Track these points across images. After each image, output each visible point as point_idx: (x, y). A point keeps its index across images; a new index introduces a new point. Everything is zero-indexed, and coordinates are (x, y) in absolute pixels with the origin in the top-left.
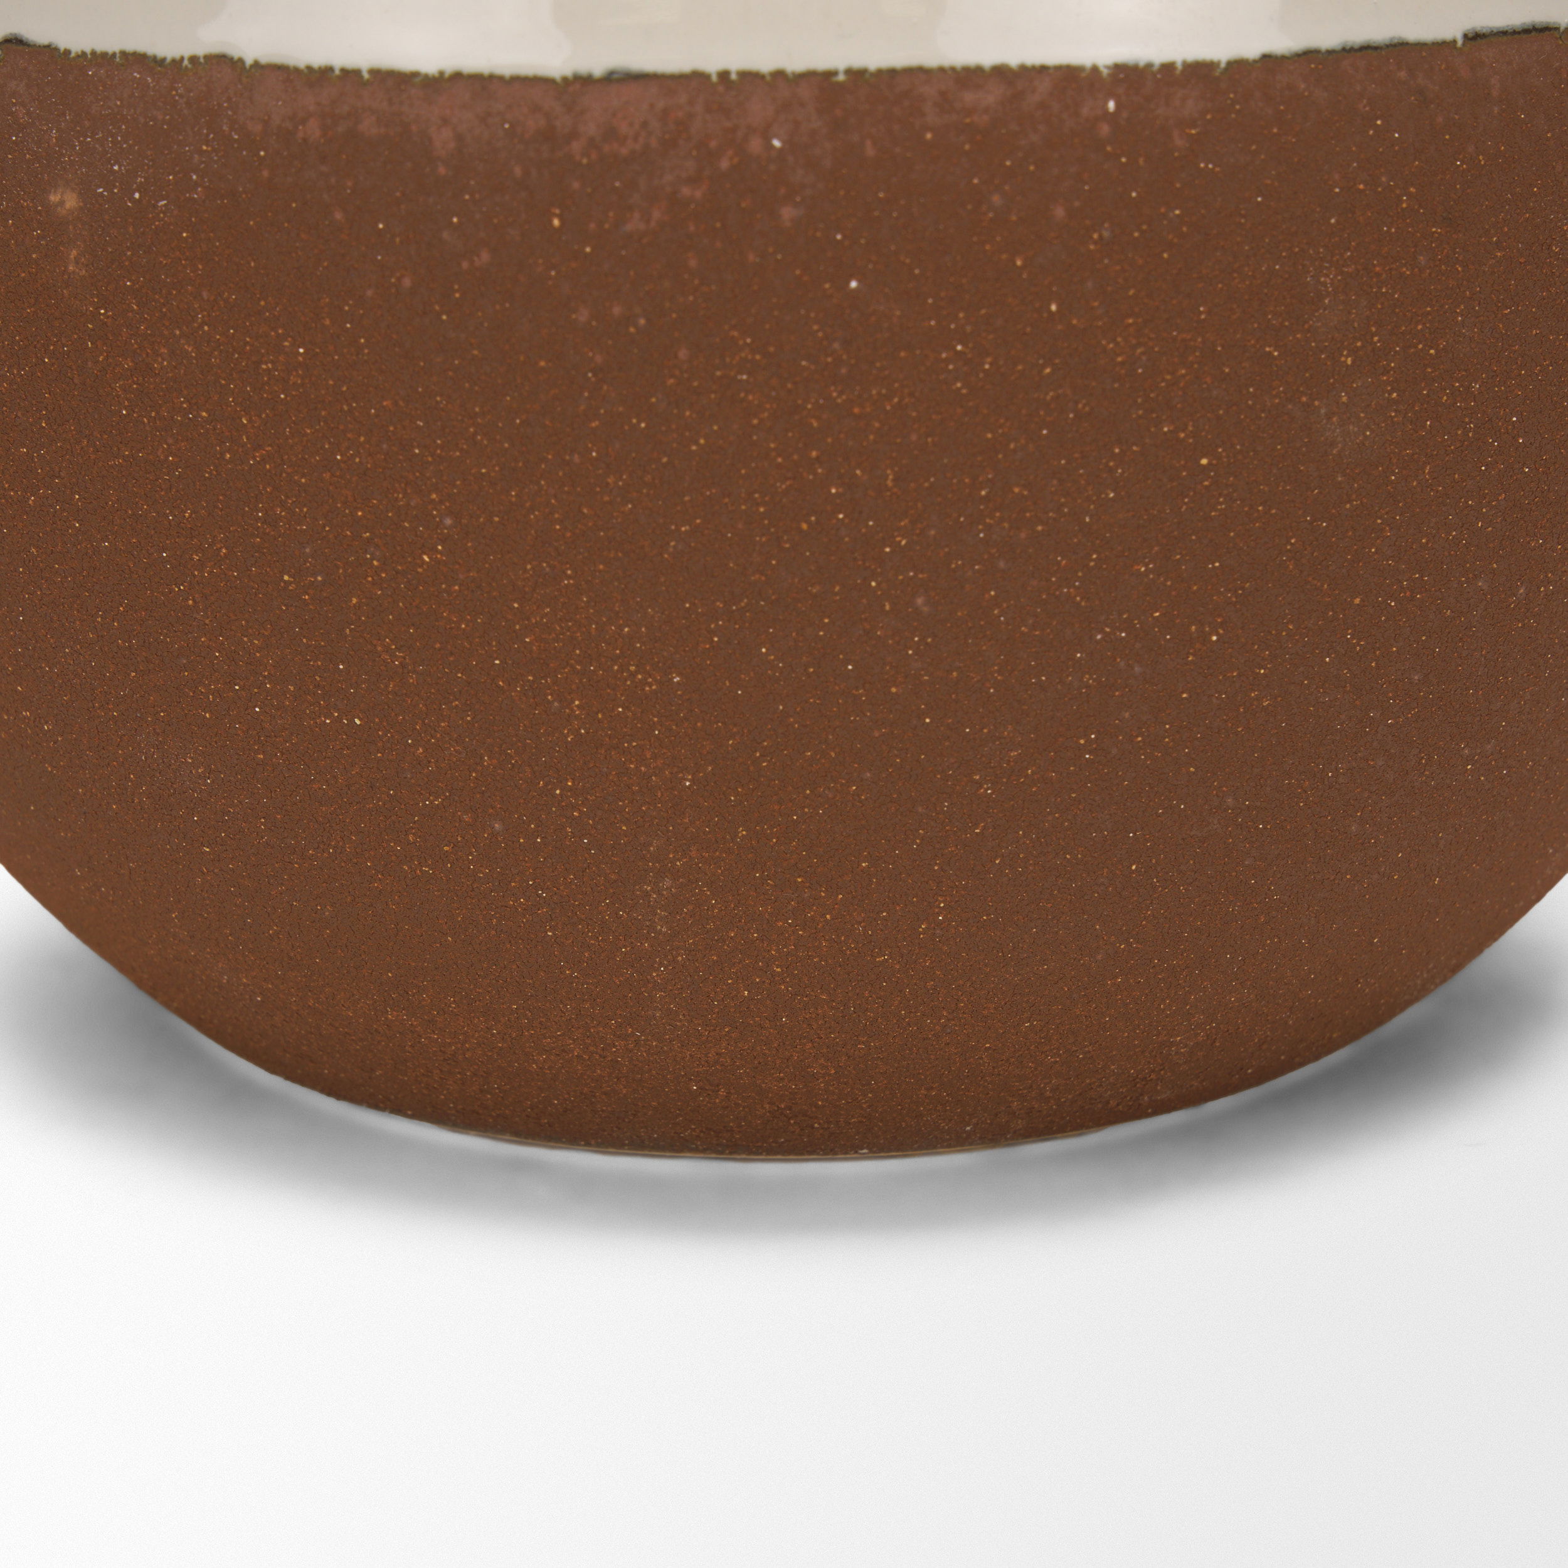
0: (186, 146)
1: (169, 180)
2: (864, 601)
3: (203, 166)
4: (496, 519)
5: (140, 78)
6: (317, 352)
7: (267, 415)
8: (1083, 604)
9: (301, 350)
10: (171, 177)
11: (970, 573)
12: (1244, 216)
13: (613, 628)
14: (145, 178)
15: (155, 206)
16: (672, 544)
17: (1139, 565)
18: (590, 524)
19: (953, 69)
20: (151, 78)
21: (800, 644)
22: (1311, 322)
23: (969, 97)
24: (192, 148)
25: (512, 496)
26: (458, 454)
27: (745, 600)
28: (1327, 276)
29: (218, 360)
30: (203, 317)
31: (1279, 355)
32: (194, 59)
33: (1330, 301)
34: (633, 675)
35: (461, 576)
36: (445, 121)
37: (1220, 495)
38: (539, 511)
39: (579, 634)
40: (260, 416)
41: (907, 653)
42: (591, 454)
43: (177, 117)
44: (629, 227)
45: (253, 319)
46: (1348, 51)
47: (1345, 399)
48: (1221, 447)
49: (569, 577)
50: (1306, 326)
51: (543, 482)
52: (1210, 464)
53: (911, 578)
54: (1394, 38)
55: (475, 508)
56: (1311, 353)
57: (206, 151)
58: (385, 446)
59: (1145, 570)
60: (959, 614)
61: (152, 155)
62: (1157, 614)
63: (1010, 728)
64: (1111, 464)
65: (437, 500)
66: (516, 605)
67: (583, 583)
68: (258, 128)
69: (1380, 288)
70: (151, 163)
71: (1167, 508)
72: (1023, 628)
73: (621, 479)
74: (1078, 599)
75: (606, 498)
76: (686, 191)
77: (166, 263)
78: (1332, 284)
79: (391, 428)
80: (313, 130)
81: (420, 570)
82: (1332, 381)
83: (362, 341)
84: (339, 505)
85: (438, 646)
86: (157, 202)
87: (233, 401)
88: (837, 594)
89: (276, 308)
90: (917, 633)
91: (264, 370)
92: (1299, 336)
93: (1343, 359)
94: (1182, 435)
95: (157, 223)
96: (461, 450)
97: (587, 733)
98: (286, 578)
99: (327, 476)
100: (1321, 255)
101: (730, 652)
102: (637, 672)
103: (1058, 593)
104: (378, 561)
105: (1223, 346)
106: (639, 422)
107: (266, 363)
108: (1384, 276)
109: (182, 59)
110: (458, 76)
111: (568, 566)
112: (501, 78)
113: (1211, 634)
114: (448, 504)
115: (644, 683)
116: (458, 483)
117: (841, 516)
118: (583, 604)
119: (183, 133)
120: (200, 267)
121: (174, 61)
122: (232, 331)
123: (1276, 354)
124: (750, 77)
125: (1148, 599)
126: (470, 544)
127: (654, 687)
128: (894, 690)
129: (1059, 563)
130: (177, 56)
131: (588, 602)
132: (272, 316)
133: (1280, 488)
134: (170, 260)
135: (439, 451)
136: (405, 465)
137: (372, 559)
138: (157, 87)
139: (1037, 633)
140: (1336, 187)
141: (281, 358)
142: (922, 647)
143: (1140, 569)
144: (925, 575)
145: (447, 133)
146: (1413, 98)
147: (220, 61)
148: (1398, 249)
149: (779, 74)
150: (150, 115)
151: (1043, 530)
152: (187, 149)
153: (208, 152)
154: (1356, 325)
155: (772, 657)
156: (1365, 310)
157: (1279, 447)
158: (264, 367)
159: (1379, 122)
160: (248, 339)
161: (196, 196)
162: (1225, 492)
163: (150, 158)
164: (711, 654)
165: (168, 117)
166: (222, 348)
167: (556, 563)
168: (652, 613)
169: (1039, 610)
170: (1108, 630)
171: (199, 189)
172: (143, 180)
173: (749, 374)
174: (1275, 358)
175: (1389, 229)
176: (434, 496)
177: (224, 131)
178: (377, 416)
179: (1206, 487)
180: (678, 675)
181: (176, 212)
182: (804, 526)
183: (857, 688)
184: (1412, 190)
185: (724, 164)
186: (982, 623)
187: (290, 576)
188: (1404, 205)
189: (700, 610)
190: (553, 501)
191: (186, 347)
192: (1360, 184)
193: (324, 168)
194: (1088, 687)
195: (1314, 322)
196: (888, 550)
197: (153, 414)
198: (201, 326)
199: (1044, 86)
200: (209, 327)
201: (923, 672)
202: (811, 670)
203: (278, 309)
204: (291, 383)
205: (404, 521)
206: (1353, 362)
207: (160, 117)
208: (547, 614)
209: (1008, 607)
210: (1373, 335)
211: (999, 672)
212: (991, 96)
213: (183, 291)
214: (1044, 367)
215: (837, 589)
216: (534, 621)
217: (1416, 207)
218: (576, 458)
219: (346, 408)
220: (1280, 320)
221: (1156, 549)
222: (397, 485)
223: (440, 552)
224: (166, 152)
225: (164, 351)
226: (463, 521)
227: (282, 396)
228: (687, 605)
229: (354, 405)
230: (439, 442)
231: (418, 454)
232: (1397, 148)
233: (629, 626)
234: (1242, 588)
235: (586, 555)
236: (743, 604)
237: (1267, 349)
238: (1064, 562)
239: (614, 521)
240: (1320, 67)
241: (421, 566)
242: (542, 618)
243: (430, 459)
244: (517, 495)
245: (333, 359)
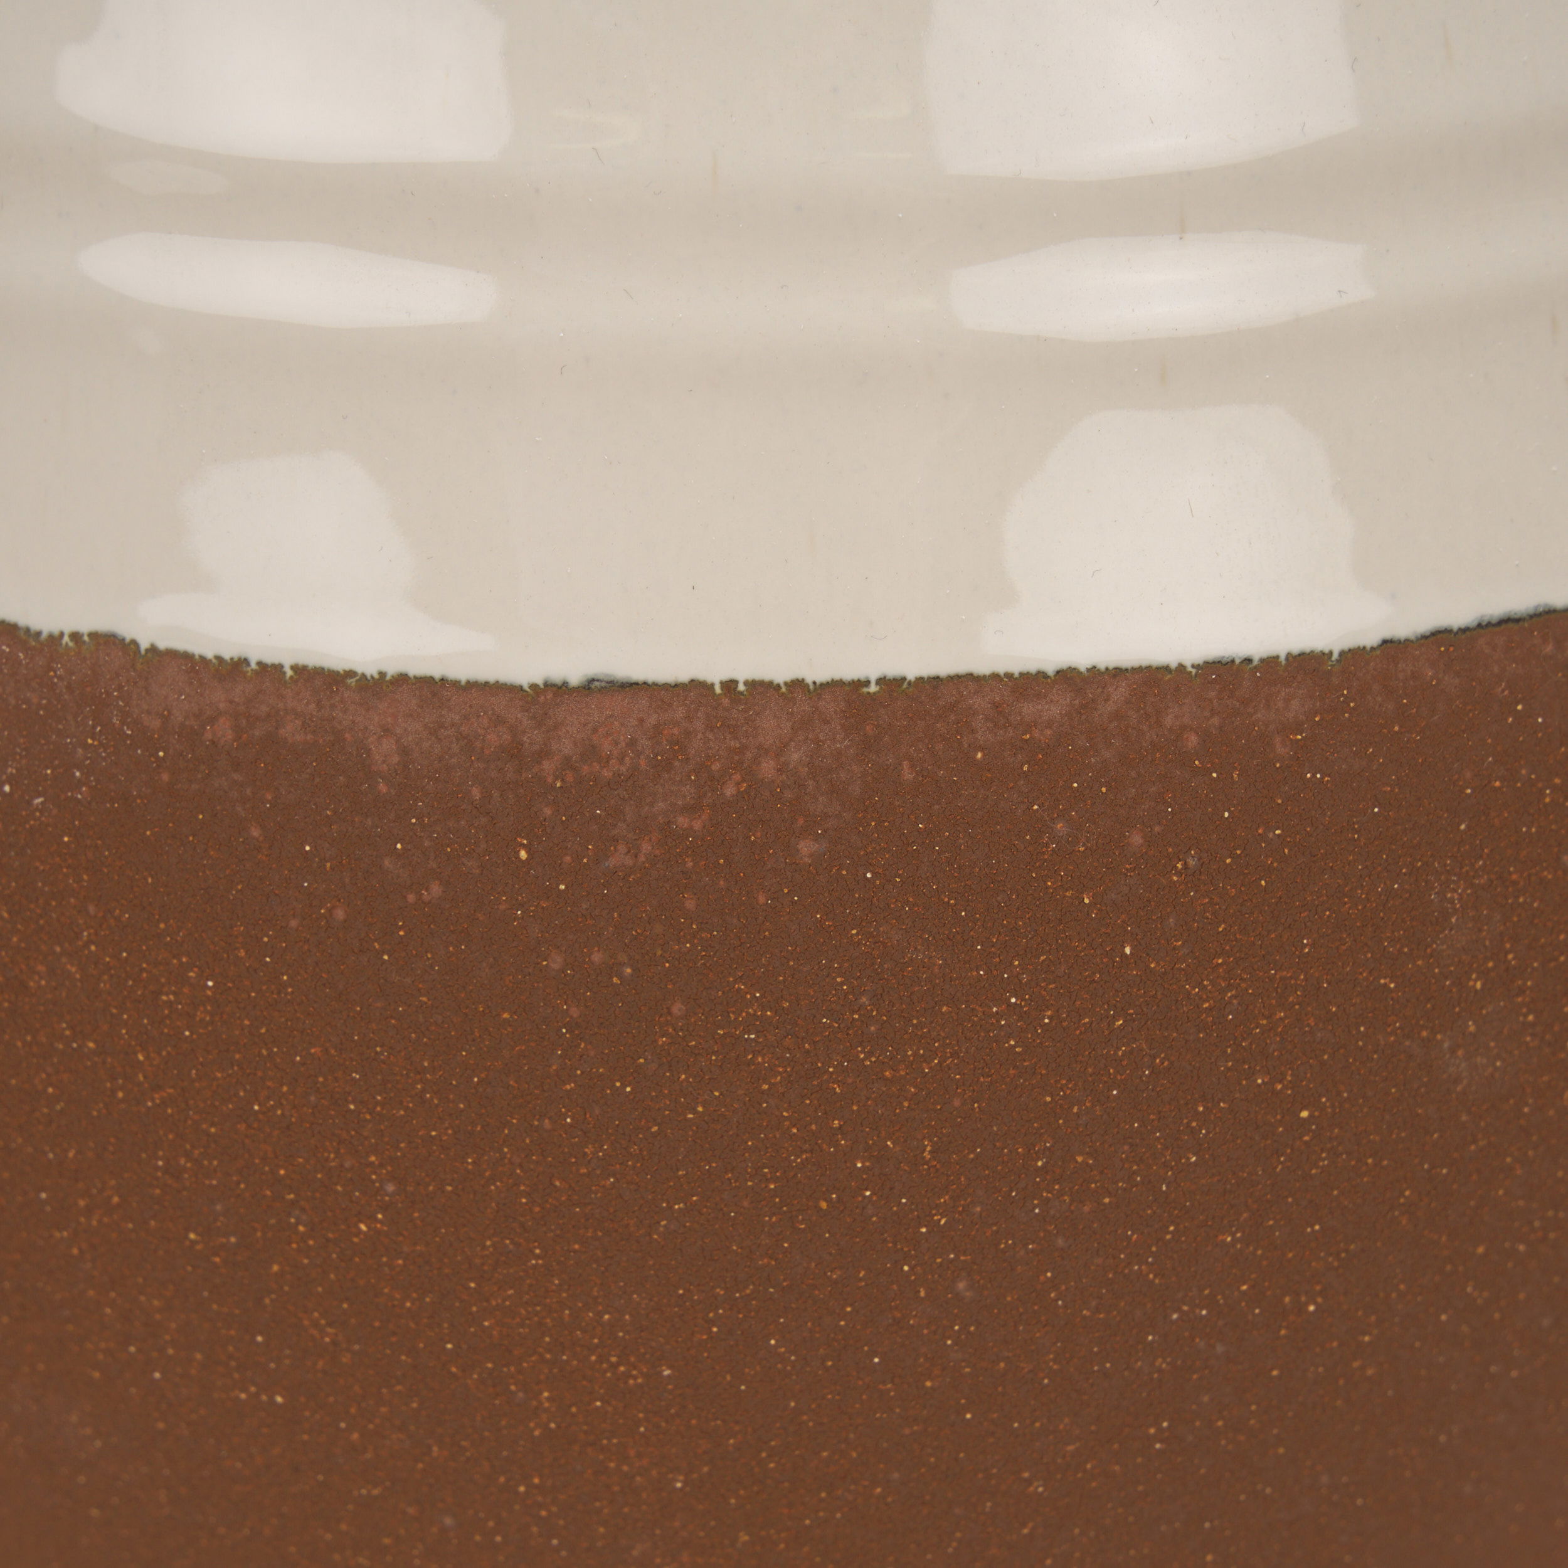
0: (68, 737)
1: (47, 775)
2: (895, 1287)
3: (88, 762)
4: (449, 1188)
5: (9, 652)
6: (229, 987)
7: (169, 1053)
8: (1157, 1281)
9: (210, 984)
10: (49, 772)
11: (1022, 1253)
12: (1357, 832)
13: (591, 1314)
14: (17, 770)
15: (29, 803)
16: (663, 1223)
17: (1224, 1235)
18: (563, 1199)
19: (1009, 676)
20: (23, 654)
21: (817, 1335)
22: (1434, 946)
23: (1028, 709)
24: (74, 740)
25: (468, 1163)
26: (402, 1112)
27: (751, 1287)
28: (1454, 891)
29: (108, 986)
30: (89, 934)
31: (1395, 987)
32: (75, 636)
33: (1457, 920)
34: (615, 1366)
35: (406, 1249)
36: (387, 731)
37: (1322, 1151)
38: (502, 1182)
39: (548, 1320)
40: (159, 1054)
41: (945, 1344)
42: (565, 1120)
43: (55, 703)
44: (611, 862)
45: (151, 943)
46: (1484, 627)
47: (1472, 1028)
48: (1324, 1096)
49: (537, 1257)
50: (1429, 950)
51: (506, 1150)
52: (1311, 1116)
53: (952, 1261)
54: (1539, 606)
55: (423, 1174)
56: (1433, 981)
57: (92, 745)
58: (313, 1098)
59: (1232, 1240)
60: (1009, 1299)
61: (24, 743)
62: (1245, 1287)
63: (1066, 1420)
64: (1194, 1124)
65: (377, 1163)
66: (472, 1285)
67: (554, 1264)
68: (156, 723)
69: (1518, 897)
70: (24, 753)
71: (1259, 1169)
72: (1085, 1312)
73: (601, 1149)
74: (1151, 1276)
75: (584, 1171)
76: (682, 821)
77: (43, 870)
78: (1460, 899)
79: (321, 1079)
80: (224, 730)
81: (356, 1240)
82: (1457, 1009)
83: (285, 978)
84: (257, 1161)
85: (377, 1324)
86: (33, 798)
87: (126, 1033)
88: (861, 1280)
89: (179, 932)
90: (958, 1322)
91: (165, 1002)
92: (1420, 963)
93: (1471, 983)
94: (1279, 1087)
95: (32, 822)
96: (406, 1109)
97: (558, 1427)
98: (192, 1236)
99: (242, 1127)
100: (1448, 868)
101: (732, 1343)
102: (618, 1364)
103: (1126, 1271)
104: (304, 1226)
105: (1329, 983)
106: (624, 1086)
107: (167, 994)
108: (1522, 883)
109: (62, 634)
110: (402, 679)
111: (536, 1244)
112: (456, 684)
113: (1307, 1304)
114: (389, 1168)
115: (627, 1375)
116: (402, 1145)
117: (868, 1193)
118: (554, 1287)
119: (64, 722)
120: (85, 877)
121: (51, 636)
122: (125, 954)
123: (1392, 985)
124: (760, 688)
125: (1234, 1271)
126: (416, 1215)
127: (640, 1381)
128: (928, 1384)
129: (1129, 1238)
130: (56, 632)
131: (560, 1285)
132: (174, 942)
133: (1394, 1136)
134: (48, 866)
135: (379, 1109)
136: (337, 1121)
137: (297, 1224)
138: (31, 665)
139: (1101, 1316)
140: (1467, 788)
141: (186, 990)
142: (963, 1337)
143: (1226, 1239)
144: (969, 1257)
145: (388, 745)
146: (1560, 675)
147: (107, 641)
148: (1539, 851)
149: (797, 685)
150: (22, 697)
151: (1110, 1202)
152: (69, 740)
153: (95, 746)
154: (1487, 943)
155: (783, 1350)
156: (1498, 925)
157: (1393, 1090)
158: (164, 998)
159: (1519, 707)
160: (144, 965)
161: (79, 796)
162: (1329, 1146)
163: (24, 746)
164: (709, 1345)
165: (44, 702)
166: (113, 972)
167: (522, 1241)
168: (638, 1299)
169: (1104, 1291)
170: (1185, 1308)
171: (84, 789)
172: (14, 771)
173: (757, 1033)
174: (1391, 990)
175: (1529, 828)
176: (373, 1159)
177: (114, 724)
178: (303, 1064)
179: (1306, 1143)
180: (669, 1368)
181: (55, 812)
182: (824, 1205)
183: (884, 1383)
184: (1557, 781)
185: (730, 791)
186: (1036, 1308)
187: (197, 1234)
188: (1547, 800)
189: (696, 1297)
190: (518, 1171)
191: (69, 967)
192: (1496, 781)
193: (236, 776)
194: (1160, 1371)
195: (1438, 945)
196: (924, 1230)
197: (29, 1038)
198: (87, 945)
199: (1119, 692)
200: (96, 947)
201: (963, 1364)
202: (830, 1363)
203: (181, 934)
204: (198, 1019)
205: (336, 1184)
206: (1483, 985)
207: (35, 700)
208: (510, 1296)
209: (1067, 1289)
210: (1507, 953)
211: (1055, 1361)
212: (1055, 708)
213: (64, 903)
214: (1114, 1018)
215: (862, 1274)
216: (494, 1303)
217: (1561, 800)
218: (547, 1124)
219: (264, 1052)
220: (1398, 946)
221: (1245, 1215)
222: (328, 1144)
223: (381, 1222)
224: (43, 742)
225: (41, 968)
226: (408, 1188)
227: (187, 1033)
228: (681, 1292)
229: (275, 1050)
230: (379, 1098)
231: (354, 1111)
232: (1540, 735)
233: (608, 1313)
234: (1347, 1251)
235: (558, 1232)
236: (748, 1291)
237: (1382, 981)
238: (1135, 1236)
239: (593, 1196)
240: (1452, 649)
241: (357, 1236)
242: (504, 1300)
243: (368, 1117)
244: (474, 1162)
245: (249, 996)
